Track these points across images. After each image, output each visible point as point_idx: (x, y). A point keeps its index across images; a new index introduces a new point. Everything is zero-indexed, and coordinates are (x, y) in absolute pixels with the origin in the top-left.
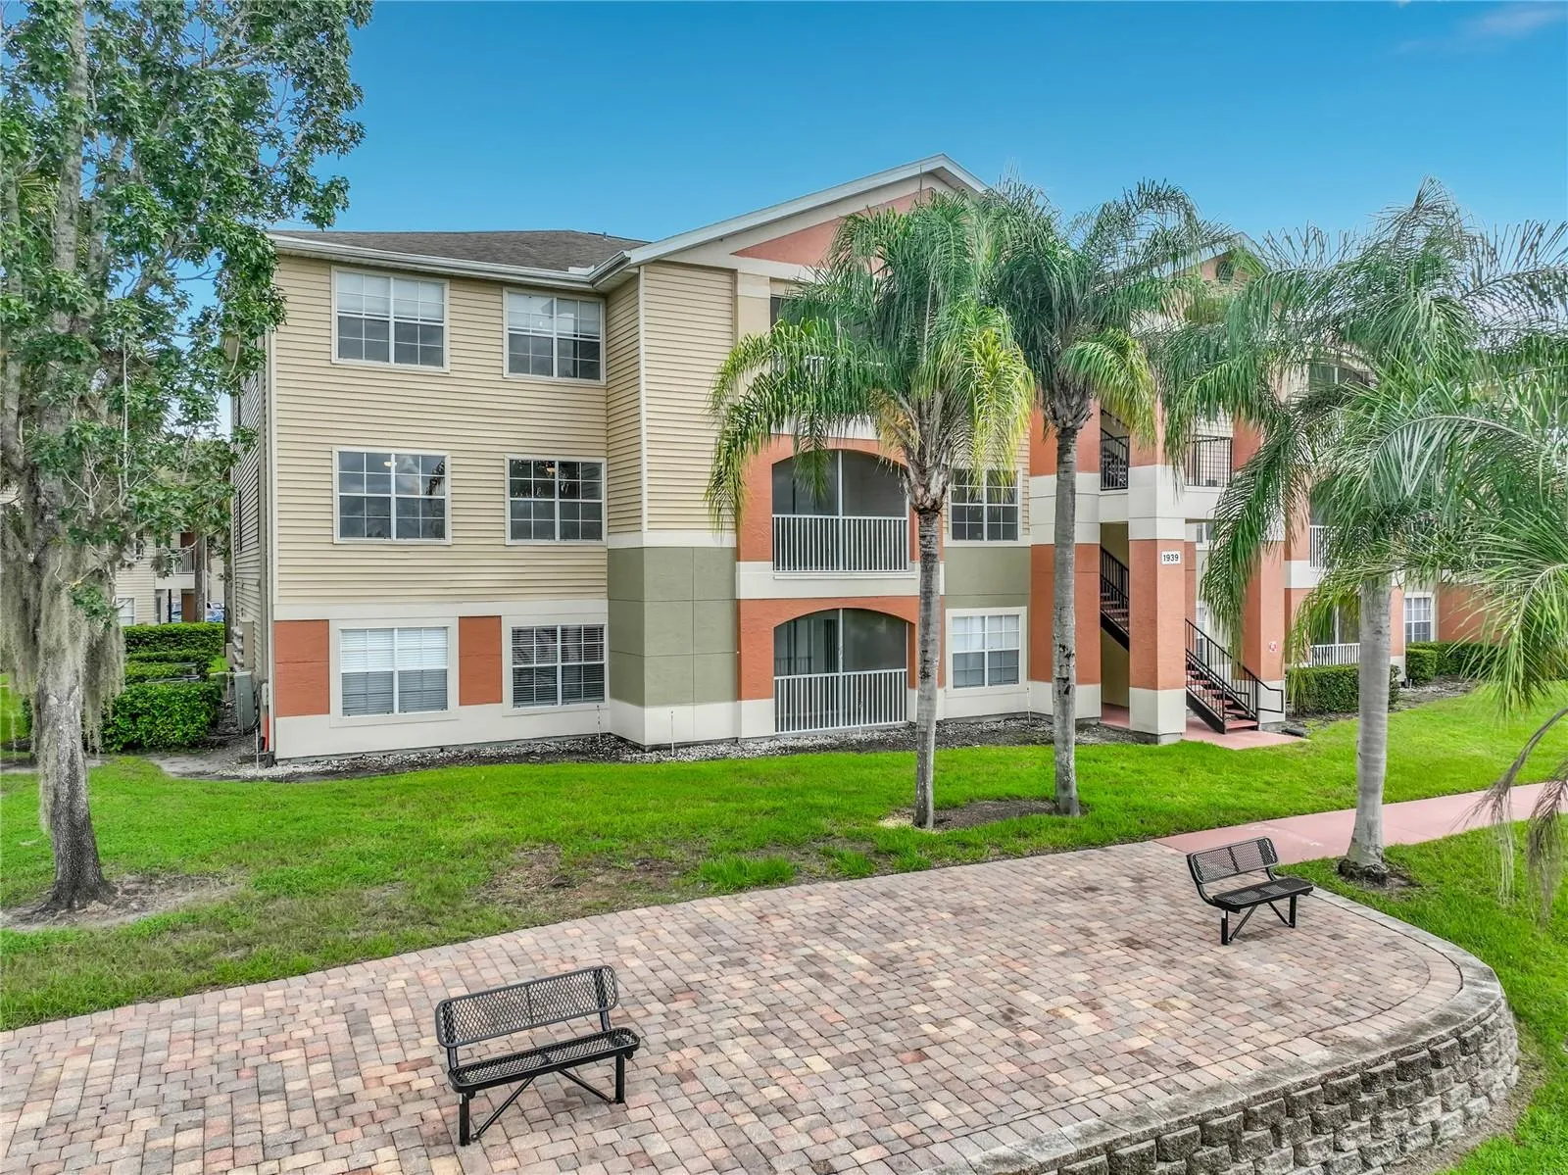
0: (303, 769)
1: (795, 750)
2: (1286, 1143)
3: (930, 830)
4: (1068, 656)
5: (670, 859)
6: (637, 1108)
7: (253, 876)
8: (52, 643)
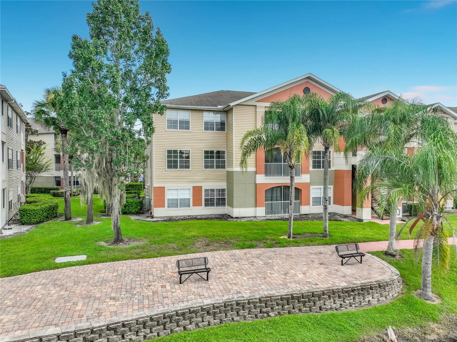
0: (159, 219)
1: (269, 220)
2: (332, 299)
3: (291, 239)
4: (326, 200)
5: (231, 242)
6: (210, 281)
7: (149, 240)
8: (114, 194)
